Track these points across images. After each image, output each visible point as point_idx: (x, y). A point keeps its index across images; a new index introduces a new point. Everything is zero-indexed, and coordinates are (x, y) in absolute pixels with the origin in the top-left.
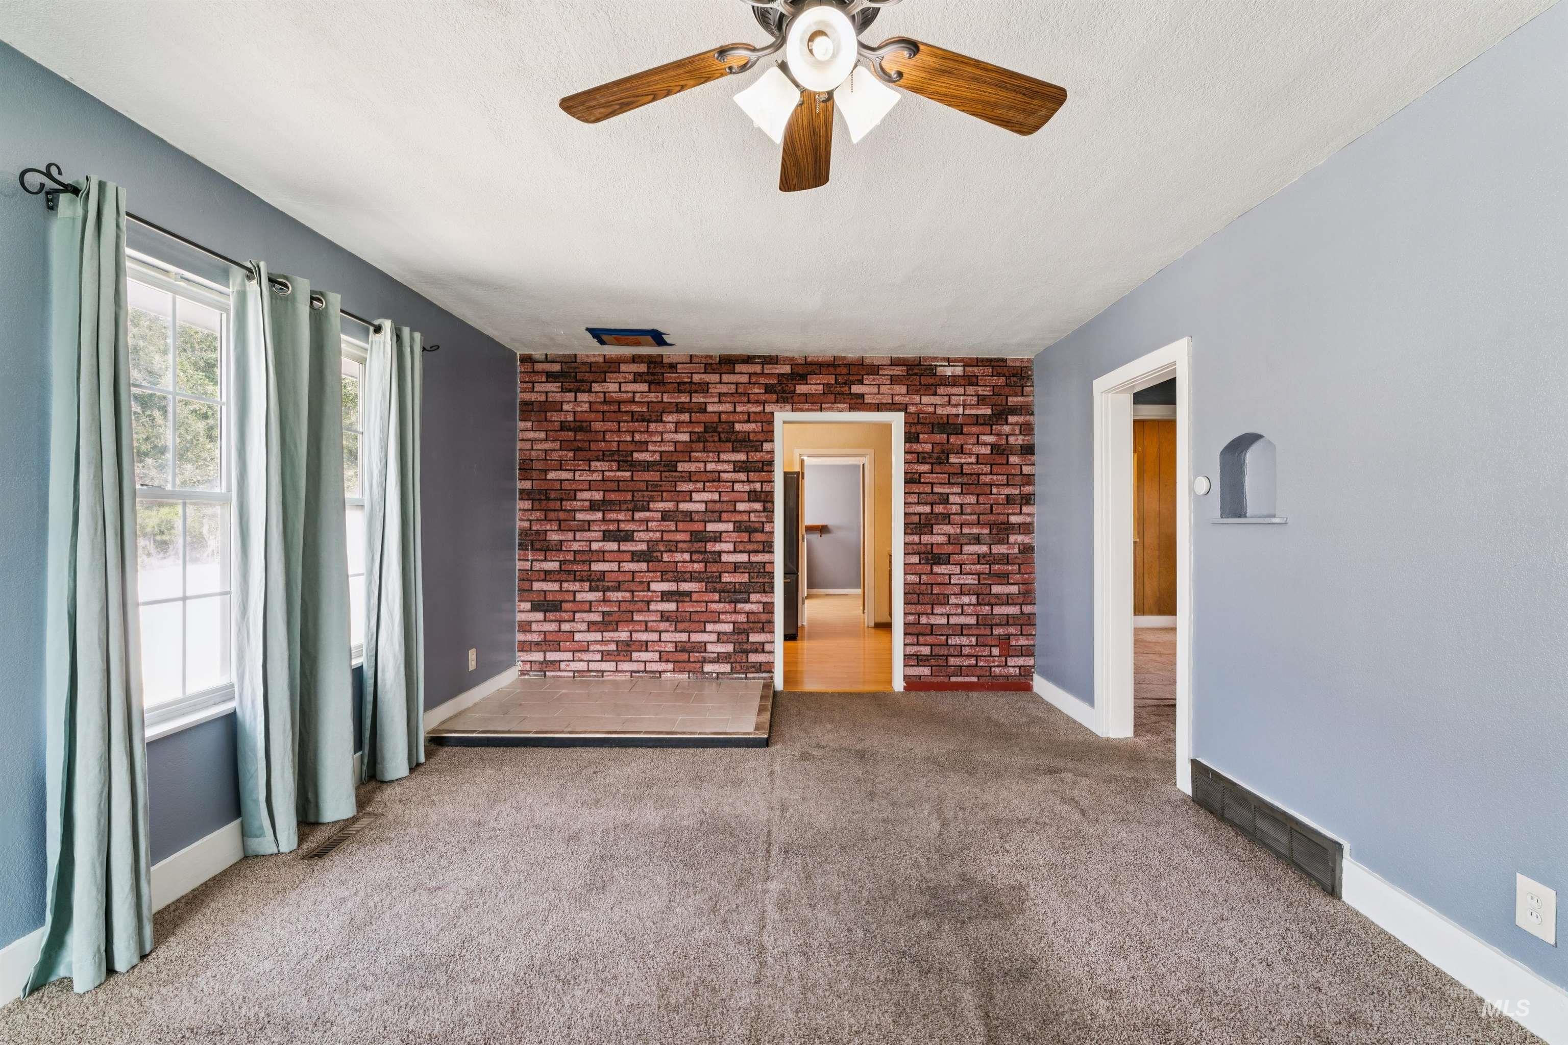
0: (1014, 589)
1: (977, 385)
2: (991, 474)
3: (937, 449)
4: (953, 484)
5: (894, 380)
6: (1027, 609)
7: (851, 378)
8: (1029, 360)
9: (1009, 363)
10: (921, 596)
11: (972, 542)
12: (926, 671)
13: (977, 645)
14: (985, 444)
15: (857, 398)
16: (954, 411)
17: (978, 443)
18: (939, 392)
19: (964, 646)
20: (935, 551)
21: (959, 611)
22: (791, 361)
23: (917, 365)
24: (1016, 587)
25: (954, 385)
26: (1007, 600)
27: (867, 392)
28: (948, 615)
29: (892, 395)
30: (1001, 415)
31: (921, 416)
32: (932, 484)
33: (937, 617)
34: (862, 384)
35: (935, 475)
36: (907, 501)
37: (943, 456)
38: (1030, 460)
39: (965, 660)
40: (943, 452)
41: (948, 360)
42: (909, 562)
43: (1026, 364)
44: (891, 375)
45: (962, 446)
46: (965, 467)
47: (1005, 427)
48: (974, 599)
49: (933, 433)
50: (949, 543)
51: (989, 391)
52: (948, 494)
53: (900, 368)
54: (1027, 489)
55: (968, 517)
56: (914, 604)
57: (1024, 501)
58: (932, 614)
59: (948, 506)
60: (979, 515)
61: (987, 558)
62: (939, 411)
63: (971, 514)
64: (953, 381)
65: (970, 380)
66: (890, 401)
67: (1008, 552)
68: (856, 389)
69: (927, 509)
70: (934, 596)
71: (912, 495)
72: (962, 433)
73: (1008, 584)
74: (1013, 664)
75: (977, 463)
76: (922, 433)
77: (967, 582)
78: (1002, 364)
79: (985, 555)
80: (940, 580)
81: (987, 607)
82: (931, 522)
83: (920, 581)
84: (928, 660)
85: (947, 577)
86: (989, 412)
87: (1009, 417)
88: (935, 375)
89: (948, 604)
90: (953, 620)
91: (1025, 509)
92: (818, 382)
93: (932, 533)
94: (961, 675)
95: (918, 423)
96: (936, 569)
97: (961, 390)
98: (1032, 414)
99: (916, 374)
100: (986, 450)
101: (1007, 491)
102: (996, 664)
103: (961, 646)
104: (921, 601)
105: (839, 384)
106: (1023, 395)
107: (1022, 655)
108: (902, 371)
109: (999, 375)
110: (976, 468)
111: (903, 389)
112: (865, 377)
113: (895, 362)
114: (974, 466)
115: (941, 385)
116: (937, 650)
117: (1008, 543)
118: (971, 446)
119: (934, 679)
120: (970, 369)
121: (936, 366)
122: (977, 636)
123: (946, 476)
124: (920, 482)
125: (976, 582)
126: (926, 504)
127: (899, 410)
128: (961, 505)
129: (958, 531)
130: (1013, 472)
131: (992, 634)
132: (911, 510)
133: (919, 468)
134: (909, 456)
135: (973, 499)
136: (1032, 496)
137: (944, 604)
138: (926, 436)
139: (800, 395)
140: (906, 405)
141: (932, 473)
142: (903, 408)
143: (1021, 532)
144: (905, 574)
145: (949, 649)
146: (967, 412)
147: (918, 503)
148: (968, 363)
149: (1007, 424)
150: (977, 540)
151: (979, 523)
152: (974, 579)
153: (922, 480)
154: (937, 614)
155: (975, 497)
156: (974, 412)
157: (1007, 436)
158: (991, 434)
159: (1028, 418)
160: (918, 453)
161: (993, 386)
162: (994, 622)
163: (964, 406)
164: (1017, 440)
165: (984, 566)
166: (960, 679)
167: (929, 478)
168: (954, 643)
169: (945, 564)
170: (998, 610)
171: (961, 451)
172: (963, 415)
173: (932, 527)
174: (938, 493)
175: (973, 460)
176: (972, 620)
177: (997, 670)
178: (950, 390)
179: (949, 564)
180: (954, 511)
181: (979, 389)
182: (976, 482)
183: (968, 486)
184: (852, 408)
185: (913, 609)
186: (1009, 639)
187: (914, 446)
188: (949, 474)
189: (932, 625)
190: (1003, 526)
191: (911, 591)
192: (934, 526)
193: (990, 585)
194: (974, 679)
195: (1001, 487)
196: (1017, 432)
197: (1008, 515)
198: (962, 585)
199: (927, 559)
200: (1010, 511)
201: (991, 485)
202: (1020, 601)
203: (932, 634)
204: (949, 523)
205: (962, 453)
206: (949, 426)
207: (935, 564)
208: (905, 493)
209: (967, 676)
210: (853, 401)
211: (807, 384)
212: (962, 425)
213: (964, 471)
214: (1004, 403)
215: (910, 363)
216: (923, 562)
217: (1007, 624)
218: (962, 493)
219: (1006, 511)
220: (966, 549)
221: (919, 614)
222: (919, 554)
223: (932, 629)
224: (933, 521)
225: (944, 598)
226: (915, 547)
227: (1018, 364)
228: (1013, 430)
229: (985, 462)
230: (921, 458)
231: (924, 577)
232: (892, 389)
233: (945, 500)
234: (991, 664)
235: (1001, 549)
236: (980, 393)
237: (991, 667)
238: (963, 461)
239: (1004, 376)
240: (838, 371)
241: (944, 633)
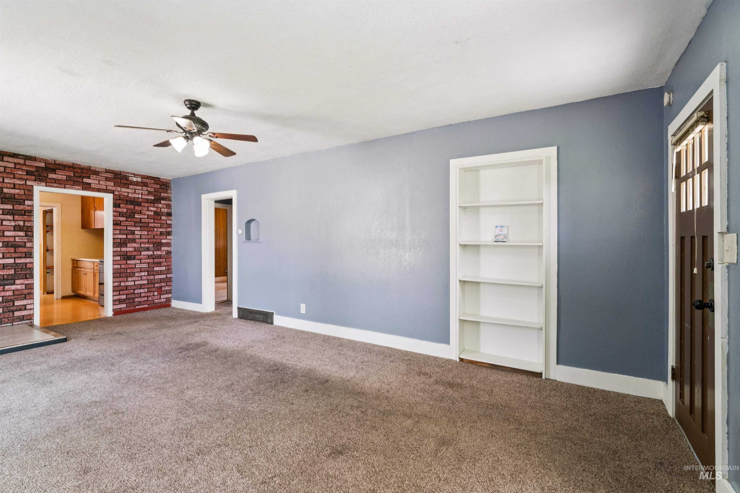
0: (164, 268)
1: (148, 186)
2: (154, 223)
3: (129, 211)
4: (136, 226)
5: (107, 179)
6: (169, 276)
7: (83, 175)
8: (169, 180)
9: (161, 180)
10: (121, 274)
11: (145, 250)
12: (124, 306)
13: (148, 292)
14: (151, 211)
15: (87, 185)
16: (137, 196)
17: (148, 210)
18: (130, 187)
19: (142, 293)
20: (128, 254)
21: (140, 279)
22: (45, 161)
23: (119, 174)
24: (164, 267)
25: (137, 186)
26: (161, 273)
27: (92, 182)
28: (134, 281)
29: (106, 186)
30: (158, 200)
31: (121, 196)
32: (127, 226)
33: (129, 282)
34: (90, 178)
35: (128, 222)
36: (114, 233)
37: (132, 215)
38: (170, 218)
39: (142, 299)
40: (132, 213)
41: (134, 174)
42: (115, 259)
43: (168, 181)
44: (106, 177)
45: (141, 211)
46: (142, 219)
47: (160, 205)
48: (146, 273)
49: (127, 204)
50: (135, 251)
51: (153, 190)
52: (134, 231)
53: (111, 174)
54: (169, 229)
55: (144, 240)
56: (118, 277)
57: (168, 234)
58: (127, 281)
59: (134, 235)
60: (148, 239)
61: (152, 257)
62: (130, 195)
63: (145, 239)
64: (137, 184)
65: (144, 184)
66: (105, 188)
67: (161, 254)
68: (85, 180)
69: (124, 237)
70: (128, 273)
71: (117, 230)
72: (141, 205)
73: (161, 266)
74: (163, 297)
75: (148, 218)
76: (122, 204)
77: (143, 267)
78: (158, 180)
79: (151, 255)
80: (130, 266)
81: (152, 276)
82: (126, 242)
83: (121, 267)
84: (125, 301)
85: (134, 265)
86: (153, 198)
87: (161, 201)
88: (128, 180)
89: (135, 276)
90: (137, 283)
91: (168, 237)
92: (63, 174)
93: (127, 247)
94: (140, 305)
95: (120, 199)
96: (129, 262)
97: (140, 188)
98: (171, 201)
99: (119, 178)
100: (152, 213)
101: (161, 230)
102: (156, 298)
103: (140, 293)
104: (121, 276)
105: (76, 176)
106: (167, 193)
107: (167, 294)
108: (111, 176)
109: (157, 184)
110: (147, 220)
111: (112, 184)
112: (91, 175)
113: (107, 171)
114: (146, 219)
115: (131, 184)
116: (129, 296)
117: (161, 250)
118: (145, 211)
119: (128, 309)
120: (145, 180)
121: (129, 176)
122: (148, 288)
123: (134, 223)
124: (120, 225)
125: (147, 266)
126: (124, 234)
127: (110, 193)
128: (141, 235)
129: (139, 246)
130: (163, 222)
131: (154, 287)
132: (116, 237)
133: (120, 219)
134: (115, 213)
135: (146, 233)
136: (171, 232)
137: (133, 276)
138: (124, 205)
139: (51, 179)
140: (114, 191)
141: (127, 221)
142: (113, 192)
143: (166, 246)
144: (113, 265)
145: (135, 295)
146: (143, 197)
147: (120, 234)
148: (143, 177)
149: (160, 204)
150: (148, 249)
151: (148, 243)
152: (146, 265)
153: (122, 224)
154: (129, 281)
155: (147, 232)
156: (146, 197)
157: (161, 208)
158: (154, 207)
159: (169, 202)
160: (120, 212)
161: (155, 188)
162: (155, 282)
163: (142, 194)
164: (165, 210)
165: (151, 260)
166: (140, 307)
167: (125, 223)
168: (137, 292)
169: (133, 260)
170: (156, 277)
171: (140, 213)
172: (141, 198)
173: (127, 244)
174: (130, 230)
175: (146, 217)
176: (146, 282)
177: (157, 301)
178: (135, 187)
179: (135, 259)
180: (137, 238)
181: (149, 188)
182: (147, 226)
183: (143, 228)
184: (83, 189)
185: (117, 280)
186: (161, 288)
187: (118, 209)
188: (135, 222)
189: (127, 286)
190: (159, 244)
191: (116, 272)
192: (128, 244)
193: (154, 267)
194: (147, 306)
195: (158, 228)
196: (165, 207)
197: (161, 239)
198: (141, 268)
199: (124, 258)
200: (162, 238)
201: (154, 227)
202: (166, 273)
203: (127, 289)
204: (135, 243)
205: (141, 214)
206: (134, 202)
207: (128, 260)
208: (113, 229)
209: (143, 305)
210: (85, 186)
211: (55, 174)
212: (141, 202)
213: (142, 221)
214: (159, 195)
215: (116, 173)
216: (122, 259)
217: (161, 282)
218: (141, 230)
219: (160, 238)
220: (143, 253)
221: (120, 282)
222: (120, 256)
223: (127, 287)
224: (127, 242)
225: (133, 274)
226: (118, 253)
227: (165, 181)
228: (163, 206)
229: (151, 218)
230: (121, 214)
231: (122, 265)
232: (106, 183)
233: (133, 233)
234: (154, 299)
235: (159, 253)
236: (149, 190)
237: (154, 300)
238: (141, 217)
239: (159, 184)
240: (75, 170)
241: (132, 289)
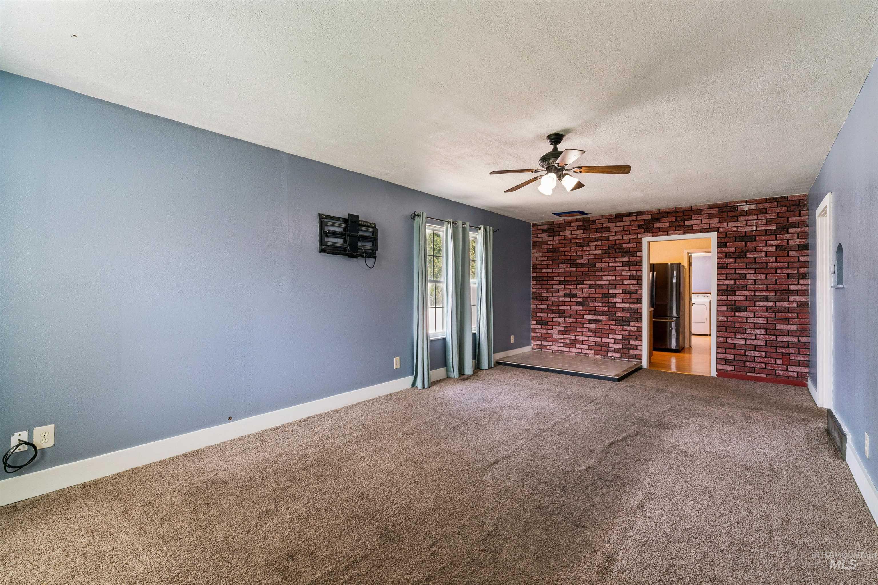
0: (794, 327)
1: (766, 213)
2: (776, 262)
3: (738, 250)
4: (749, 268)
5: (710, 216)
6: (803, 339)
7: (685, 217)
8: (806, 195)
9: (790, 199)
10: (727, 328)
11: (762, 300)
12: (731, 368)
13: (766, 357)
14: (772, 246)
15: (688, 227)
16: (750, 229)
17: (766, 245)
18: (739, 219)
19: (757, 357)
20: (737, 305)
21: (753, 337)
22: (651, 213)
23: (725, 207)
24: (795, 326)
25: (750, 215)
26: (789, 333)
27: (694, 223)
28: (746, 340)
29: (710, 224)
30: (783, 228)
31: (727, 233)
32: (735, 269)
33: (738, 340)
34: (691, 219)
35: (737, 264)
36: (719, 278)
37: (742, 254)
38: (805, 253)
39: (757, 365)
40: (742, 251)
41: (746, 202)
42: (720, 310)
43: (803, 198)
44: (709, 214)
45: (755, 247)
46: (757, 259)
47: (786, 235)
48: (763, 332)
49: (735, 241)
50: (747, 300)
51: (774, 216)
52: (745, 274)
53: (715, 209)
54: (803, 270)
55: (760, 286)
56: (723, 332)
57: (801, 277)
58: (735, 338)
59: (745, 280)
60: (767, 285)
61: (773, 309)
62: (739, 230)
63: (762, 285)
64: (750, 213)
65: (763, 211)
66: (708, 227)
67: (789, 306)
68: (687, 223)
69: (732, 282)
70: (736, 329)
71: (722, 275)
72: (755, 241)
73: (789, 324)
74: (792, 370)
75: (766, 256)
76: (728, 242)
77: (759, 322)
78: (784, 200)
79: (771, 308)
80: (740, 320)
81: (773, 336)
82: (734, 289)
83: (727, 320)
84: (733, 362)
85: (745, 319)
86: (775, 227)
87: (789, 229)
88: (737, 210)
89: (746, 333)
90: (748, 342)
91: (801, 281)
92: (666, 221)
93: (735, 295)
94: (754, 373)
95: (726, 237)
96: (737, 314)
97: (755, 217)
98: (807, 226)
99: (725, 212)
100: (773, 249)
101: (788, 271)
102: (780, 369)
103: (755, 357)
104: (728, 331)
105: (678, 221)
106: (800, 216)
107: (799, 366)
108: (715, 211)
109: (782, 206)
110: (765, 259)
111: (717, 220)
112: (693, 216)
113: (710, 207)
114: (763, 258)
115: (741, 215)
116: (738, 358)
117: (789, 301)
118: (761, 247)
119: (735, 373)
120: (761, 205)
121: (738, 205)
122: (766, 352)
123: (745, 264)
124: (727, 268)
125: (765, 322)
126: (731, 279)
127: (714, 231)
128: (755, 280)
129: (753, 294)
130: (792, 260)
131: (776, 352)
132: (721, 283)
133: (726, 260)
134: (720, 255)
135: (763, 276)
136: (807, 274)
137: (743, 333)
138: (731, 243)
139: (656, 228)
140: (718, 228)
141: (735, 263)
142: (717, 230)
143: (799, 295)
144: (717, 316)
145: (746, 358)
146: (758, 229)
147: (726, 279)
148: (758, 202)
149: (788, 233)
150: (767, 299)
151: (767, 290)
152: (764, 321)
153: (729, 267)
154: (738, 338)
155: (764, 275)
156: (763, 228)
157: (788, 240)
158: (776, 240)
159: (803, 229)
160: (726, 253)
161: (778, 213)
162: (778, 345)
163: (756, 226)
164: (795, 242)
165: (771, 314)
166: (753, 375)
167: (733, 266)
168: (749, 355)
169: (743, 312)
170: (780, 339)
171: (755, 250)
172: (756, 230)
173: (735, 292)
174: (739, 274)
175: (763, 255)
176: (763, 343)
177: (781, 373)
178: (747, 218)
179: (746, 311)
180: (749, 284)
181: (768, 215)
182: (765, 267)
183: (759, 269)
184: (685, 233)
185: (722, 334)
186: (790, 355)
187: (724, 249)
188: (747, 263)
189: (735, 344)
190: (784, 291)
191: (721, 325)
192: (736, 291)
193: (776, 324)
194: (764, 376)
195: (783, 269)
196: (795, 237)
197: (789, 285)
198: (755, 323)
199: (732, 309)
200: (790, 283)
201: (776, 269)
202: (798, 335)
203: (735, 349)
204: (747, 290)
205: (755, 251)
206: (746, 237)
207: (737, 311)
208: (717, 274)
209: (759, 373)
210: (686, 229)
211: (660, 223)
212: (755, 236)
213: (757, 261)
214: (786, 221)
215: (721, 206)
216: (729, 310)
217: (788, 347)
218: (755, 273)
219: (787, 283)
220: (758, 304)
221: (726, 338)
222: (726, 306)
223: (735, 346)
224: (736, 289)
225: (743, 330)
226: (724, 302)
227: (796, 199)
228: (792, 236)
229: (771, 255)
230: (727, 255)
231: (729, 318)
232: (709, 221)
233: (743, 277)
234: (776, 369)
235: (785, 304)
236: (768, 217)
237: (776, 370)
238: (756, 256)
239: (786, 206)
240: (677, 214)
241: (742, 349)
